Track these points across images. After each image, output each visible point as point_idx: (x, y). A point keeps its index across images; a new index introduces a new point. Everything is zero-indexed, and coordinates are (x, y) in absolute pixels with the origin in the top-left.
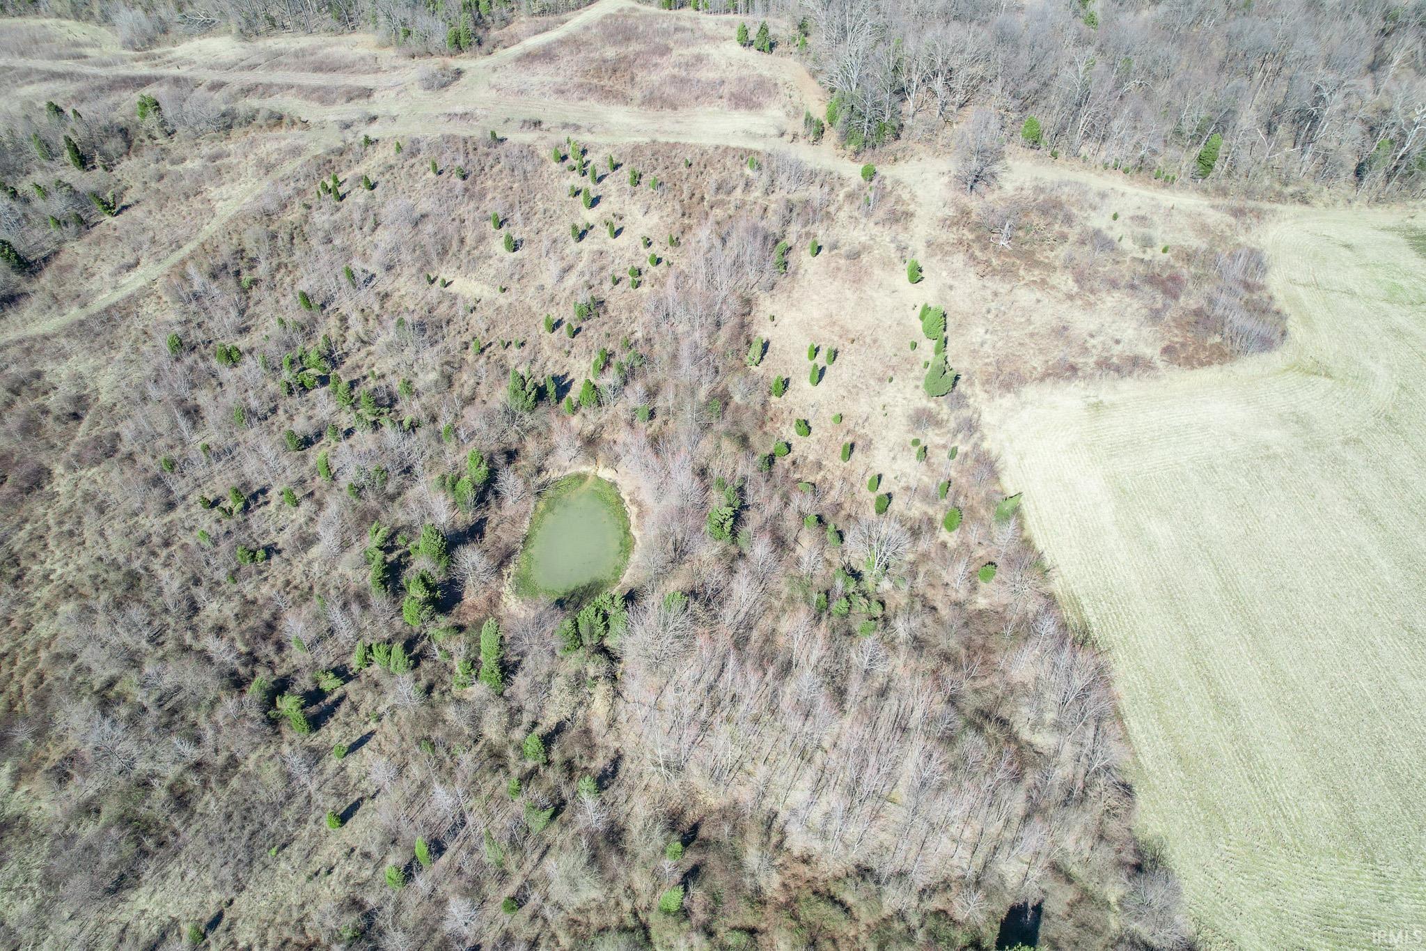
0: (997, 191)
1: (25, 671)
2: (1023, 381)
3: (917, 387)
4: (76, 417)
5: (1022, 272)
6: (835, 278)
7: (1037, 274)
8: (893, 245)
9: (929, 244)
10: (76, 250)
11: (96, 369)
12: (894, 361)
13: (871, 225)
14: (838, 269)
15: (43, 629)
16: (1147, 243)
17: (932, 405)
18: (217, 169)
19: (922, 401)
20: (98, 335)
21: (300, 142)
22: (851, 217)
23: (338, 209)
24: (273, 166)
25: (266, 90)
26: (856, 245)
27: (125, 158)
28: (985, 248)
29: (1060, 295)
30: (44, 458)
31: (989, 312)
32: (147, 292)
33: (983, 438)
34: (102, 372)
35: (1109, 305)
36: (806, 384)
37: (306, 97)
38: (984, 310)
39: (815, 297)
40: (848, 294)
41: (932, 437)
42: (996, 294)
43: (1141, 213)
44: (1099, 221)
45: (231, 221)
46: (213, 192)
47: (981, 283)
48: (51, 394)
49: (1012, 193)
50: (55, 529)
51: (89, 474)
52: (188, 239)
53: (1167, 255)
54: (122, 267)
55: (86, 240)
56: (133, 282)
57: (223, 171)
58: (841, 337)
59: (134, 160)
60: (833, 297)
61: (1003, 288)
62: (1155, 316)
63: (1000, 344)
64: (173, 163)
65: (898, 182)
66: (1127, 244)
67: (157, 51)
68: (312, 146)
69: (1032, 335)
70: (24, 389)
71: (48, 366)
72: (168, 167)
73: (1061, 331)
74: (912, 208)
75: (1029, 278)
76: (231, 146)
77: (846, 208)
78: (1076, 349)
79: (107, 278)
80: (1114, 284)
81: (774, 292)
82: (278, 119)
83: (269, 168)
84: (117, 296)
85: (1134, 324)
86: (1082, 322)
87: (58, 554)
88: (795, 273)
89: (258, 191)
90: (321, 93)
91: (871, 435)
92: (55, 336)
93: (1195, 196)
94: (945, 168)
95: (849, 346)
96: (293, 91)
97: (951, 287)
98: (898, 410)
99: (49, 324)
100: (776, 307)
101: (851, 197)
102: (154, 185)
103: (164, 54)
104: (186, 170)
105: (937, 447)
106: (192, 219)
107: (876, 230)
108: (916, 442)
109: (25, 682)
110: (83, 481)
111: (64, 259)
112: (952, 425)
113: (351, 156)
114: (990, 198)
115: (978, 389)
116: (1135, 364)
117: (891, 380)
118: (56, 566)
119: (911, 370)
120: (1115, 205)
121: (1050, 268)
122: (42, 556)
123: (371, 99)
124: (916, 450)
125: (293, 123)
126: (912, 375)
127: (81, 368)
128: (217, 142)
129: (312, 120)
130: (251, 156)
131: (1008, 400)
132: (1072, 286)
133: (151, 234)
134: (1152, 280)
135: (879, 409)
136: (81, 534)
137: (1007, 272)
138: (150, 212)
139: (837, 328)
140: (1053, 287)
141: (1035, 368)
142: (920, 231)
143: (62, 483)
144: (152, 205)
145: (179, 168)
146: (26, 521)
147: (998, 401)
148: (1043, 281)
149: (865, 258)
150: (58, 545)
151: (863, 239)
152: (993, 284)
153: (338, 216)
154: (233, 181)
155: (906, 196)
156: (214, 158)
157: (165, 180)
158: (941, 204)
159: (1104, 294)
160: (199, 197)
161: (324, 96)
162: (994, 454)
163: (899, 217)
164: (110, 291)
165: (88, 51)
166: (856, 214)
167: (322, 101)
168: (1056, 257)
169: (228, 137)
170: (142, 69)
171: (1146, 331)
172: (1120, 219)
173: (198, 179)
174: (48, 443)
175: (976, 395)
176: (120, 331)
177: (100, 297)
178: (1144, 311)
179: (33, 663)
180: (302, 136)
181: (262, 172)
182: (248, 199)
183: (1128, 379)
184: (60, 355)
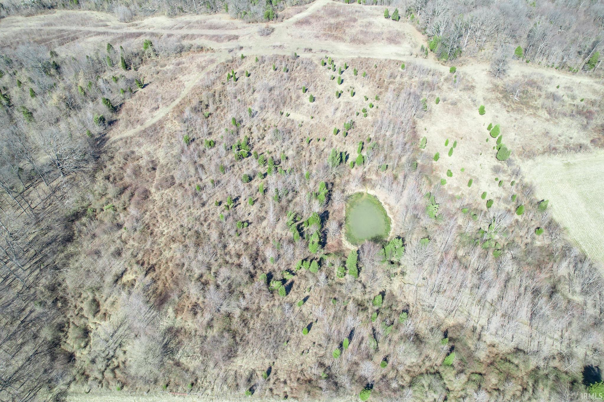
0: (508, 77)
1: (166, 271)
2: (534, 154)
3: (492, 157)
4: (154, 169)
5: (525, 110)
6: (448, 113)
7: (531, 111)
8: (470, 99)
9: (484, 99)
10: (130, 102)
11: (156, 150)
12: (481, 146)
13: (458, 91)
14: (449, 109)
15: (167, 254)
16: (573, 98)
17: (500, 164)
18: (180, 68)
19: (496, 163)
20: (152, 136)
21: (212, 57)
22: (448, 88)
23: (236, 85)
24: (205, 67)
25: (193, 37)
26: (454, 99)
27: (141, 65)
28: (507, 100)
29: (543, 119)
30: (146, 186)
31: (514, 126)
32: (166, 118)
33: (523, 177)
34: (158, 151)
35: (564, 123)
36: (446, 156)
37: (210, 39)
38: (513, 126)
39: (442, 121)
40: (455, 119)
41: (502, 177)
42: (516, 119)
43: (568, 85)
44: (552, 89)
45: (193, 90)
46: (181, 77)
47: (509, 115)
48: (140, 160)
49: (514, 78)
50: (159, 214)
51: (166, 192)
52: (176, 97)
53: (583, 102)
54: (153, 108)
55: (134, 98)
56: (159, 114)
57: (184, 69)
58: (456, 137)
59: (145, 66)
60: (449, 121)
61: (519, 117)
62: (584, 127)
63: (522, 140)
64: (162, 67)
65: (465, 74)
66: (565, 98)
67: (136, 22)
68: (218, 59)
69: (535, 136)
70: (129, 158)
71: (136, 149)
72: (159, 68)
73: (547, 134)
74: (474, 84)
75: (528, 112)
76: (184, 60)
77: (445, 84)
78: (554, 142)
79: (148, 113)
80: (565, 115)
81: (423, 118)
82: (201, 49)
83: (203, 68)
84: (155, 120)
85: (576, 131)
86: (555, 131)
87: (164, 224)
88: (430, 111)
89: (200, 78)
90: (216, 37)
91: (477, 177)
92: (135, 137)
93: (587, 78)
94: (484, 68)
95: (461, 140)
96: (204, 37)
97: (497, 117)
98: (487, 166)
99: (130, 132)
100: (426, 125)
101: (446, 80)
102: (155, 76)
103: (139, 24)
104: (168, 70)
105: (505, 181)
106: (177, 89)
107: (461, 93)
108: (496, 179)
109: (167, 275)
110: (164, 195)
111: (127, 106)
112: (509, 172)
113: (237, 63)
114: (505, 80)
115: (517, 158)
116: (581, 147)
117: (481, 154)
118: (164, 229)
119: (488, 150)
120: (557, 82)
121: (537, 108)
122: (158, 225)
123: (238, 40)
124: (498, 182)
125: (208, 50)
126: (489, 152)
127: (149, 149)
128: (177, 58)
129: (215, 48)
130: (194, 63)
131: (530, 162)
132: (547, 116)
133: (160, 95)
134: (579, 113)
135: (478, 166)
136: (170, 216)
137: (518, 110)
138: (157, 86)
139: (454, 133)
140: (539, 116)
141: (539, 149)
142: (480, 94)
143: (156, 195)
144: (157, 84)
145: (165, 69)
146: (147, 211)
147: (526, 162)
148: (535, 113)
149: (459, 105)
150: (163, 221)
151: (456, 97)
152: (515, 115)
153: (236, 87)
154: (189, 73)
155: (470, 80)
156: (178, 64)
157: (160, 74)
158: (486, 82)
159: (561, 119)
160: (176, 80)
161: (218, 39)
162: (529, 183)
163: (470, 88)
164: (151, 119)
165: (108, 23)
166: (450, 87)
167: (217, 41)
168: (538, 104)
169: (181, 56)
170: (133, 30)
171: (582, 133)
172: (560, 88)
173: (174, 72)
174: (145, 180)
175: (517, 161)
176: (160, 135)
177: (147, 121)
178: (579, 125)
179: (168, 267)
180: (212, 55)
181: (200, 69)
182: (197, 81)
183: (579, 153)
184: (139, 145)
